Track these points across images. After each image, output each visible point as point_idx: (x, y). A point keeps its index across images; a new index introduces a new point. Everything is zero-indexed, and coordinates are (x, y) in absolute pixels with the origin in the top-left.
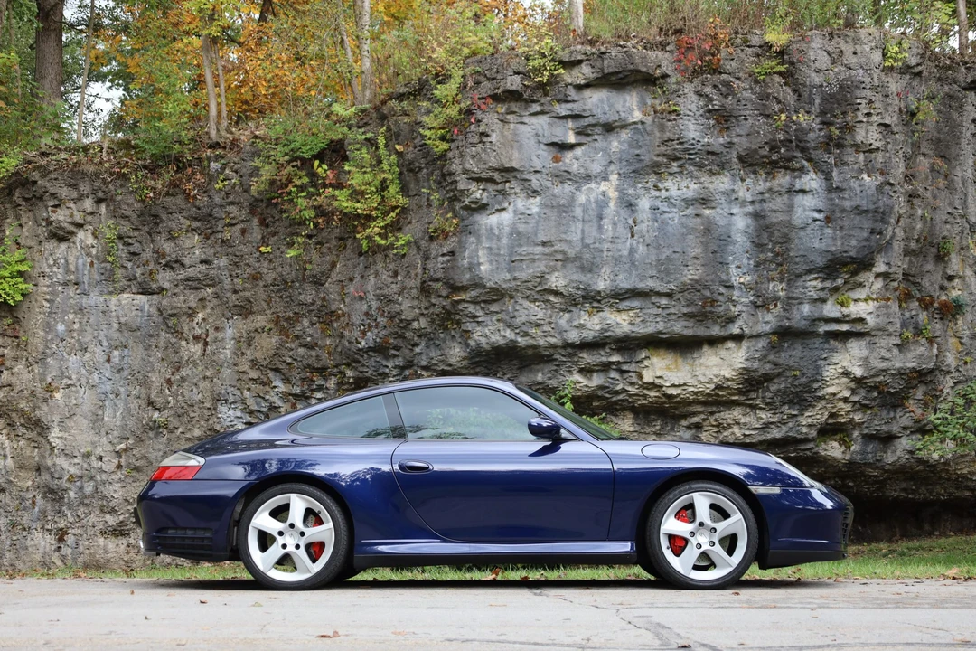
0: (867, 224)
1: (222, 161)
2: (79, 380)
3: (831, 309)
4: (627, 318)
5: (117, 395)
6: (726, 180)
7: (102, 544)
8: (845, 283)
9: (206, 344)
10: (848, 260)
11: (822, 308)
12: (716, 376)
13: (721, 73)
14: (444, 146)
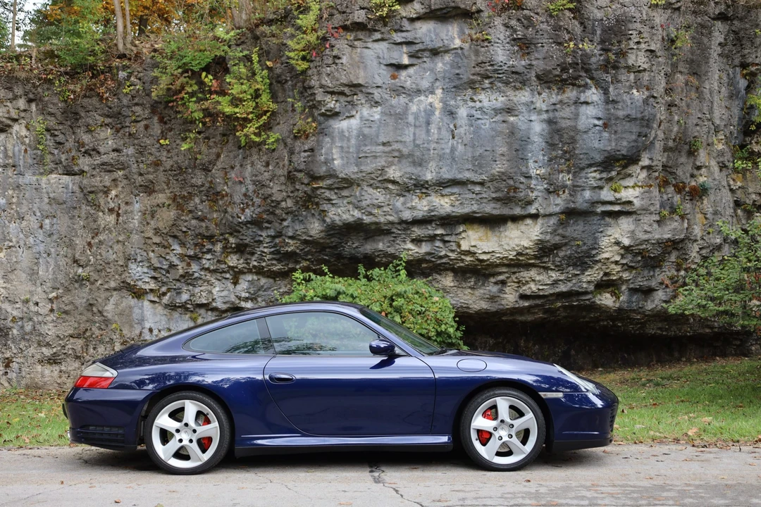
0: (636, 129)
1: (129, 71)
2: (18, 242)
3: (606, 194)
4: (448, 201)
5: (49, 255)
6: (526, 94)
7: (40, 370)
8: (618, 174)
9: (118, 215)
10: (620, 157)
11: (600, 194)
12: (517, 246)
13: (523, 9)
14: (304, 65)
